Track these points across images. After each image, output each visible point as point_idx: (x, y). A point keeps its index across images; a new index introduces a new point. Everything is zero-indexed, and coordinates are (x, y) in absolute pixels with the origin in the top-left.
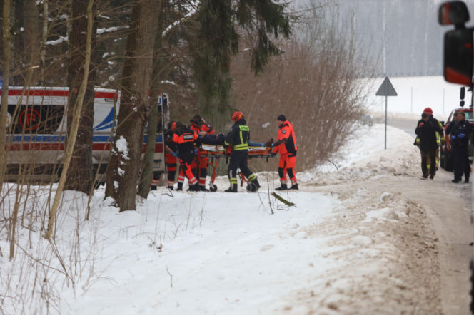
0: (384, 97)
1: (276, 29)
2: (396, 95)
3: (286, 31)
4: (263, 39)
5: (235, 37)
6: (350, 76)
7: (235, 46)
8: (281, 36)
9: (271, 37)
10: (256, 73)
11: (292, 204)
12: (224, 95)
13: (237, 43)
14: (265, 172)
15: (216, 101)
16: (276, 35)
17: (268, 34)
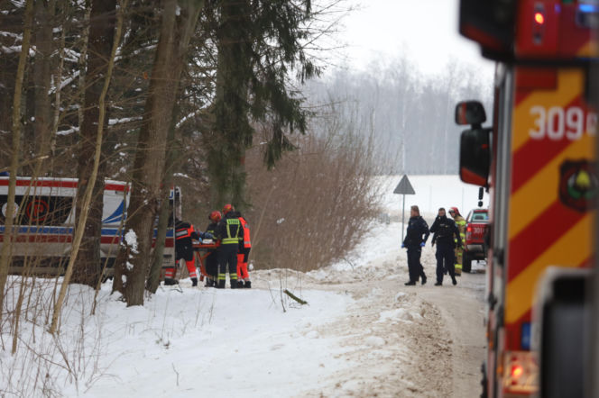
0: (402, 195)
1: (291, 124)
2: (414, 193)
3: (302, 127)
4: (278, 134)
5: (250, 131)
6: (368, 173)
7: (249, 140)
8: (297, 131)
9: (286, 131)
10: (269, 168)
11: (305, 303)
12: (238, 190)
13: (251, 137)
14: (278, 269)
15: (229, 195)
16: (292, 130)
17: (283, 130)
